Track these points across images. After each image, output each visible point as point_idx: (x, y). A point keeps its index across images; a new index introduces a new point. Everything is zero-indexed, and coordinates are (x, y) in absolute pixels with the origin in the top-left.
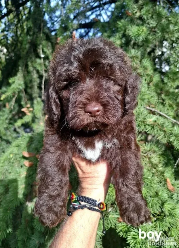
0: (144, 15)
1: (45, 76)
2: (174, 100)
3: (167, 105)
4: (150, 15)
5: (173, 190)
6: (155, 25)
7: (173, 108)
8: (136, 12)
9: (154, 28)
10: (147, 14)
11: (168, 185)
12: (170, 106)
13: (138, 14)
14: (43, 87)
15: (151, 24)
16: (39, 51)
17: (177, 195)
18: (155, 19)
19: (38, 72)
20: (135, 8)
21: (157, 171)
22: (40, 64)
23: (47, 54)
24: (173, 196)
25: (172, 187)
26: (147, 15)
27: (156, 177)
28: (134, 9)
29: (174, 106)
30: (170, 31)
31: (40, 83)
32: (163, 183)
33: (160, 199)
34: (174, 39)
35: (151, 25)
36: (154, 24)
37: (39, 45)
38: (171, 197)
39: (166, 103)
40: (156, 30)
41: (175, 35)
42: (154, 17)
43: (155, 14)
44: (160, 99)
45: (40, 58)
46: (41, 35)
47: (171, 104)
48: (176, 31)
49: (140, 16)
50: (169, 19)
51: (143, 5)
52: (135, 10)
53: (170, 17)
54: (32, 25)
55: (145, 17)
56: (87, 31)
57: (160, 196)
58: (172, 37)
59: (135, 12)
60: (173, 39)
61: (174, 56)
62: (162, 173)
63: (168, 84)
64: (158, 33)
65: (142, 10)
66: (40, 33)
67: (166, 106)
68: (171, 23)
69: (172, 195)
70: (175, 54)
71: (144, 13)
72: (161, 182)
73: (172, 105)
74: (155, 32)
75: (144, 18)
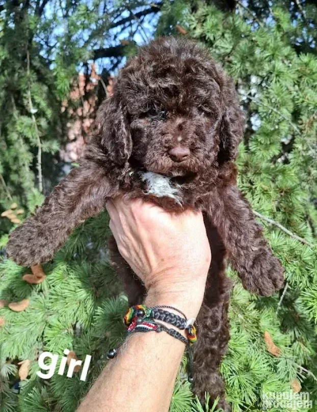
0: (208, 32)
1: (42, 148)
2: (271, 182)
3: (258, 191)
4: (220, 33)
5: (277, 353)
6: (228, 51)
7: (269, 196)
8: (195, 28)
9: (229, 55)
10: (213, 30)
11: (268, 345)
12: (265, 192)
13: (198, 32)
14: (39, 168)
15: (223, 47)
16: (25, 102)
17: (285, 361)
18: (229, 40)
19: (27, 140)
20: (192, 20)
21: (246, 318)
22: (30, 127)
23: (40, 107)
24: (278, 366)
25: (274, 347)
26: (213, 32)
27: (244, 332)
28: (191, 23)
29: (271, 193)
30: (256, 60)
31: (35, 161)
32: (258, 340)
33: (253, 376)
34: (265, 74)
35: (222, 51)
36: (227, 49)
37: (25, 92)
38: (274, 368)
39: (256, 188)
40: (231, 58)
41: (265, 67)
42: (226, 35)
43: (228, 31)
44: (244, 180)
45: (29, 115)
46: (28, 72)
47: (265, 189)
48: (267, 59)
49: (202, 34)
50: (254, 39)
51: (205, 16)
52: (193, 24)
53: (255, 36)
54: (8, 56)
55: (210, 36)
56: (115, 61)
57: (252, 369)
58: (259, 70)
59: (193, 27)
60: (262, 73)
61: (266, 104)
62: (256, 321)
63: (258, 153)
64: (236, 64)
65: (204, 24)
66: (26, 70)
67: (256, 193)
68: (258, 46)
69: (276, 363)
70: (266, 100)
71: (208, 29)
72: (254, 341)
73: (267, 191)
74: (230, 62)
75: (208, 38)
